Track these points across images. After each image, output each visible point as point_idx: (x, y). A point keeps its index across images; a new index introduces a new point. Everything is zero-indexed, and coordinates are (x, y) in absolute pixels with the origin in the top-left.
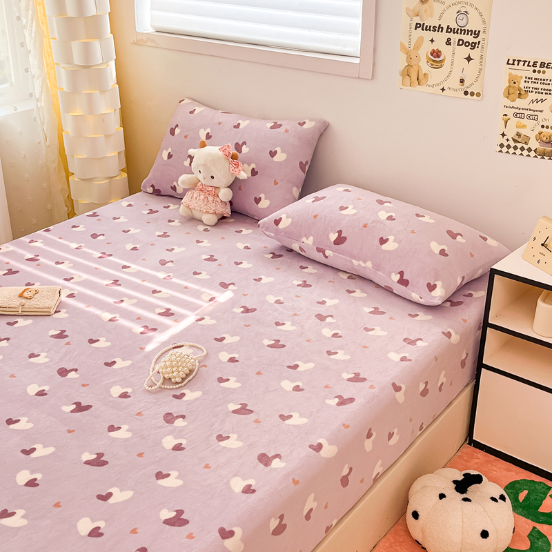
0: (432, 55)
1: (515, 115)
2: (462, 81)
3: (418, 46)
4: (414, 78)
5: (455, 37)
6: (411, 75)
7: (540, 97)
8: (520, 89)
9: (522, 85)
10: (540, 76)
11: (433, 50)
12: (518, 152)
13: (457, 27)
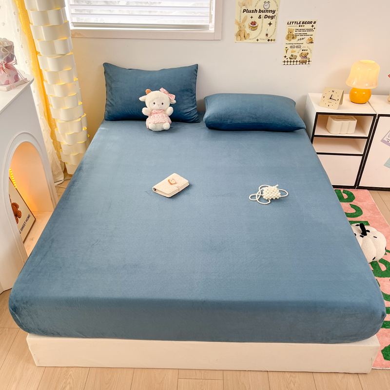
0: (251, 24)
1: (291, 47)
2: (267, 35)
3: (244, 21)
4: (242, 36)
5: (263, 14)
6: (241, 35)
7: (302, 37)
8: (293, 35)
9: (294, 33)
10: (302, 28)
11: (252, 22)
12: (292, 63)
13: (264, 9)
